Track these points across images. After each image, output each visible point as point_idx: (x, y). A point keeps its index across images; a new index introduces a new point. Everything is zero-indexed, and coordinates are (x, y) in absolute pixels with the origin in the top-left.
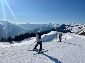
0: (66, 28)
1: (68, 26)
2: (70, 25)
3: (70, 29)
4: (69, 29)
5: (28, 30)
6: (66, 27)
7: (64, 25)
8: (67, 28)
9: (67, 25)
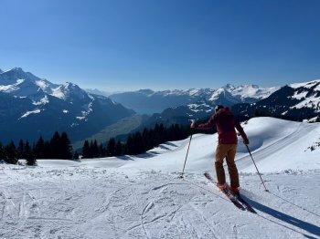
0: (297, 101)
1: (304, 94)
2: (315, 87)
3: (316, 103)
4: (310, 106)
5: (145, 115)
6: (297, 96)
7: (286, 91)
8: (303, 99)
9: (301, 90)
